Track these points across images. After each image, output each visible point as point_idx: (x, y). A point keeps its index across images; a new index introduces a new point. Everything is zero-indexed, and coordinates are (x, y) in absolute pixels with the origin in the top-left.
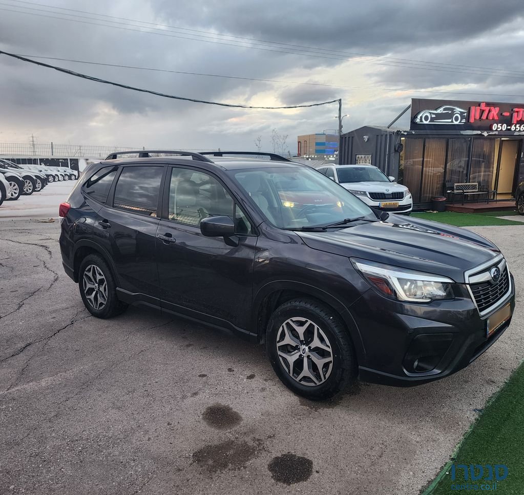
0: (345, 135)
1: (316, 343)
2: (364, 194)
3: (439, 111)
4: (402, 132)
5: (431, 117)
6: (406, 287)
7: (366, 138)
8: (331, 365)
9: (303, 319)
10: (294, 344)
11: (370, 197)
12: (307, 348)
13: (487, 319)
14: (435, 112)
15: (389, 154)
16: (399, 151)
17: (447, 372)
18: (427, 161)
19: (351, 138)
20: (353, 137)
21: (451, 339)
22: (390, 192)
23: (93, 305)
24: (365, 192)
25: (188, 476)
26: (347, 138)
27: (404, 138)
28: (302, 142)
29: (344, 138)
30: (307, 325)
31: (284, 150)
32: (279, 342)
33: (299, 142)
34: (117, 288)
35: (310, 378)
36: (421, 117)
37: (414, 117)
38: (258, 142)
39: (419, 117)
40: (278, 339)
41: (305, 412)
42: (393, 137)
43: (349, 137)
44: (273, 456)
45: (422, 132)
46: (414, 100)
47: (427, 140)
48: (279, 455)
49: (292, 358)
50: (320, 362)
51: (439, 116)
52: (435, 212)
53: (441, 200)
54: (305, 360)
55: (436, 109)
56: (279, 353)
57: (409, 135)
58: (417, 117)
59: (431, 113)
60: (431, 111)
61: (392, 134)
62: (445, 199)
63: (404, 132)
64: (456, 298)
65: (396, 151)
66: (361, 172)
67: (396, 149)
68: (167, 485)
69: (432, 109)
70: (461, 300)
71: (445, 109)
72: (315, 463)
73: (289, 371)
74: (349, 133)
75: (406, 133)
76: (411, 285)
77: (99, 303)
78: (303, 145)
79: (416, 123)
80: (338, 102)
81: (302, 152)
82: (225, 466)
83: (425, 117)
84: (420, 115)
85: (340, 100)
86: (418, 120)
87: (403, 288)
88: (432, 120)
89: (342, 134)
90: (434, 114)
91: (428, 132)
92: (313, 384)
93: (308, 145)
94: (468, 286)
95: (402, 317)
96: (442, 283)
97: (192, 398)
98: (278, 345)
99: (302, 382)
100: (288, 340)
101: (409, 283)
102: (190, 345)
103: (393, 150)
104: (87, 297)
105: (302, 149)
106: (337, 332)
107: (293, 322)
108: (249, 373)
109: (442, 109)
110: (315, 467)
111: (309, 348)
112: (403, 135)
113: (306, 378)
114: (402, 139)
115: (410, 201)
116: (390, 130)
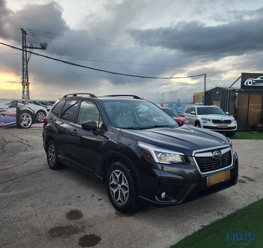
0: (207, 91)
1: (123, 183)
2: (209, 120)
3: (257, 79)
4: (236, 90)
5: (253, 82)
6: (159, 156)
7: (217, 93)
8: (128, 194)
9: (118, 171)
10: (116, 184)
11: (212, 122)
12: (120, 185)
13: (207, 176)
14: (255, 79)
15: (229, 101)
16: (234, 99)
17: (180, 202)
18: (251, 106)
19: (210, 93)
20: (211, 93)
21: (181, 184)
22: (224, 120)
23: (51, 163)
24: (210, 119)
25: (42, 238)
26: (208, 93)
27: (237, 93)
28: (196, 96)
29: (207, 93)
30: (120, 174)
31: (176, 99)
32: (110, 182)
33: (194, 96)
34: (59, 155)
35: (121, 201)
36: (247, 82)
37: (243, 83)
38: (162, 95)
39: (246, 82)
40: (110, 181)
41: (114, 217)
42: (231, 92)
43: (209, 93)
44: (86, 234)
45: (247, 90)
46: (242, 73)
47: (251, 94)
48: (88, 234)
49: (115, 191)
50: (124, 193)
51: (257, 82)
52: (256, 132)
53: (259, 126)
54: (120, 191)
55: (256, 78)
56: (110, 188)
57: (239, 91)
58: (244, 82)
59: (252, 80)
60: (253, 79)
61: (230, 91)
62: (261, 125)
63: (237, 90)
64: (187, 163)
65: (232, 100)
66: (210, 109)
67: (233, 98)
68: (30, 240)
69: (253, 78)
70: (190, 165)
71: (261, 78)
72: (102, 240)
73: (114, 197)
74: (209, 90)
75: (238, 90)
76: (161, 155)
77: (53, 162)
78: (196, 98)
79: (244, 85)
80: (204, 76)
81: (196, 101)
82: (61, 236)
83: (249, 82)
84: (247, 81)
85: (205, 74)
86: (245, 84)
87: (157, 156)
88: (253, 83)
89: (206, 91)
90: (254, 80)
91: (251, 90)
92: (121, 204)
93: (199, 98)
94: (194, 158)
95: (155, 170)
96: (180, 155)
97: (67, 206)
98: (110, 184)
99: (118, 203)
100: (114, 182)
101: (160, 154)
102: (83, 184)
103: (231, 99)
104: (49, 160)
105: (196, 100)
106: (130, 177)
107: (115, 172)
108: (100, 198)
109: (259, 78)
110: (101, 242)
111: (121, 185)
112: (237, 92)
113: (119, 201)
114: (236, 93)
115: (236, 125)
116: (231, 89)
